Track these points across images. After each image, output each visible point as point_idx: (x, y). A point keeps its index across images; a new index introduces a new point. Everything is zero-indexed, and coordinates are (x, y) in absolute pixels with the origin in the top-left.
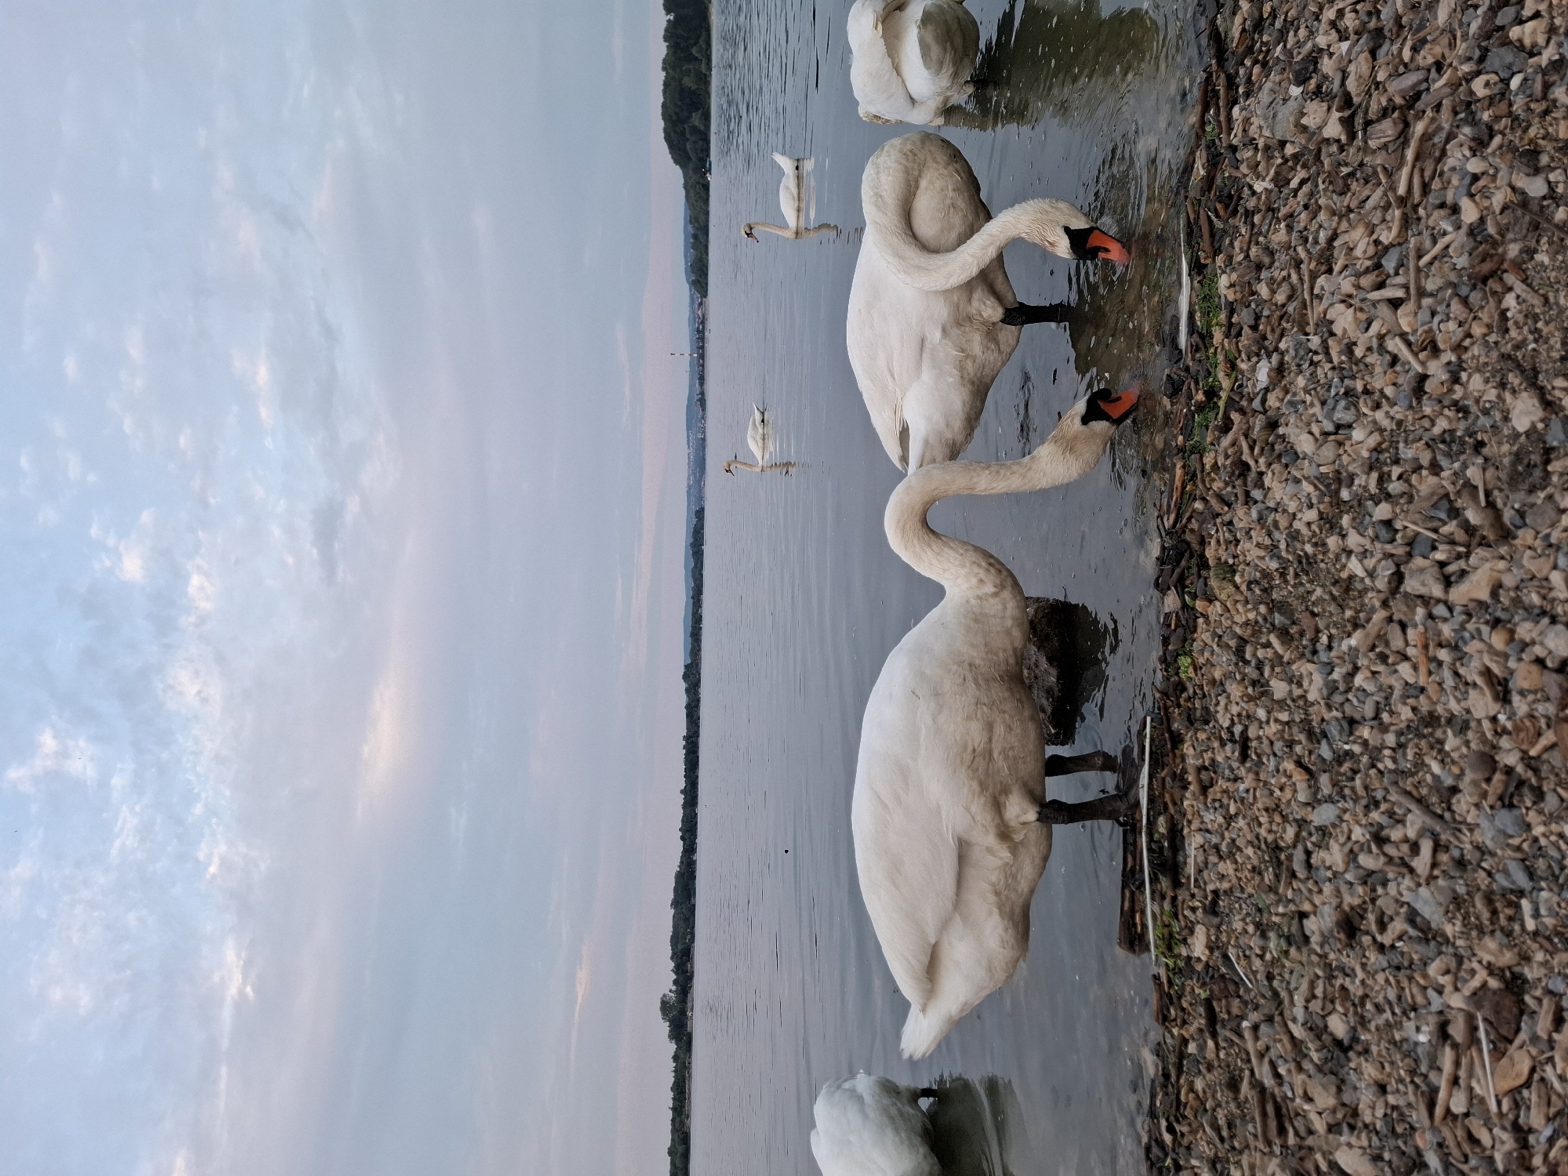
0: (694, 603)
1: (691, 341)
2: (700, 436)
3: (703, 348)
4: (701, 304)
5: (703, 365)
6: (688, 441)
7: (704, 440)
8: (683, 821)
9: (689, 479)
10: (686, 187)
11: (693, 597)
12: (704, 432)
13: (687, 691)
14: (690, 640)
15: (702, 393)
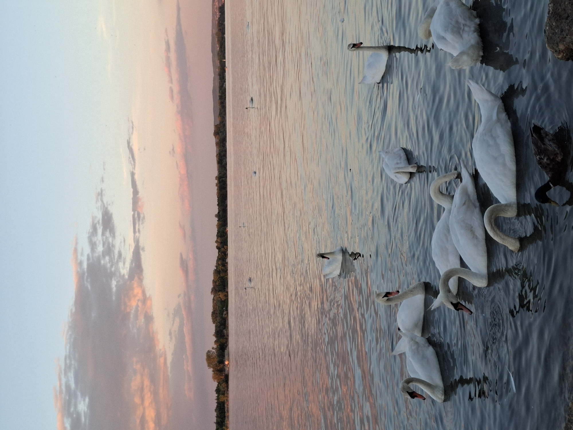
0: (220, 79)
8: (218, 236)
13: (217, 144)
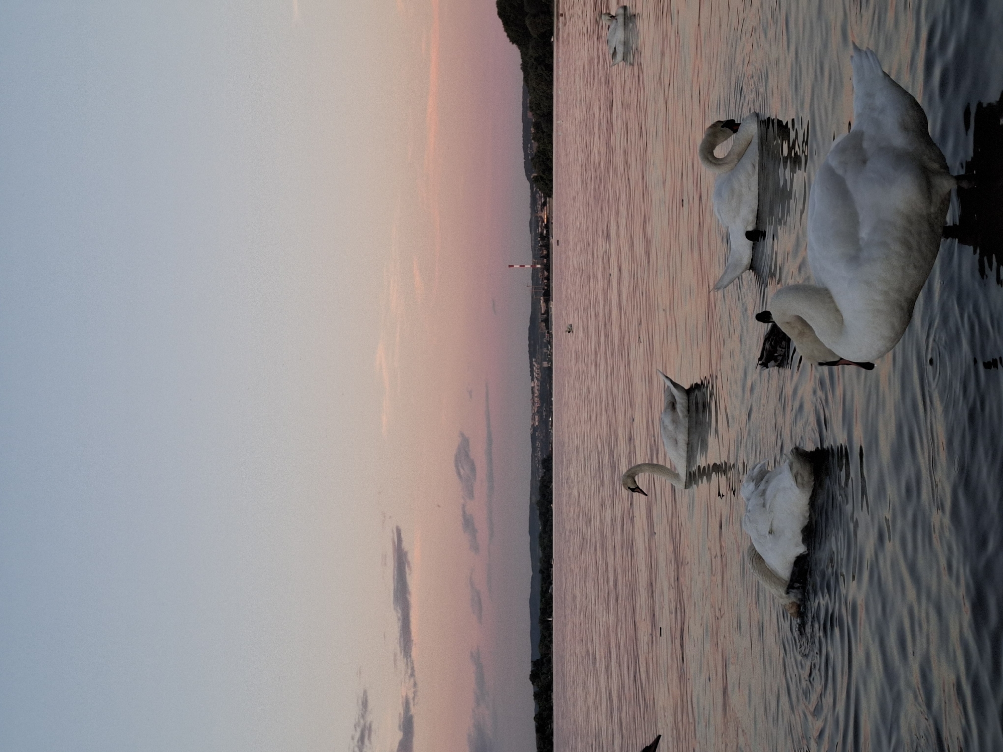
0: (543, 579)
1: (533, 249)
2: (545, 364)
3: (548, 256)
4: (544, 204)
5: (548, 278)
6: (532, 371)
7: (550, 369)
9: (534, 419)
10: (525, 67)
11: (541, 572)
12: (550, 361)
14: (539, 627)
15: (547, 312)
